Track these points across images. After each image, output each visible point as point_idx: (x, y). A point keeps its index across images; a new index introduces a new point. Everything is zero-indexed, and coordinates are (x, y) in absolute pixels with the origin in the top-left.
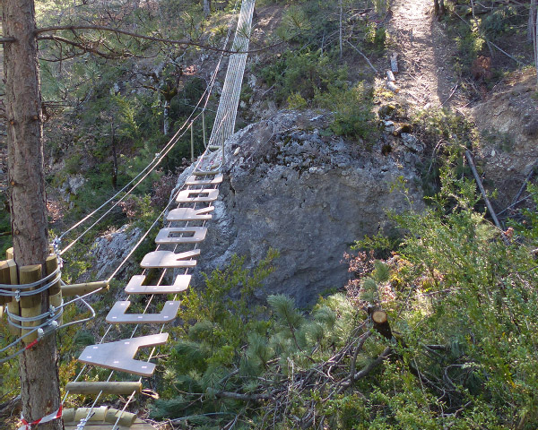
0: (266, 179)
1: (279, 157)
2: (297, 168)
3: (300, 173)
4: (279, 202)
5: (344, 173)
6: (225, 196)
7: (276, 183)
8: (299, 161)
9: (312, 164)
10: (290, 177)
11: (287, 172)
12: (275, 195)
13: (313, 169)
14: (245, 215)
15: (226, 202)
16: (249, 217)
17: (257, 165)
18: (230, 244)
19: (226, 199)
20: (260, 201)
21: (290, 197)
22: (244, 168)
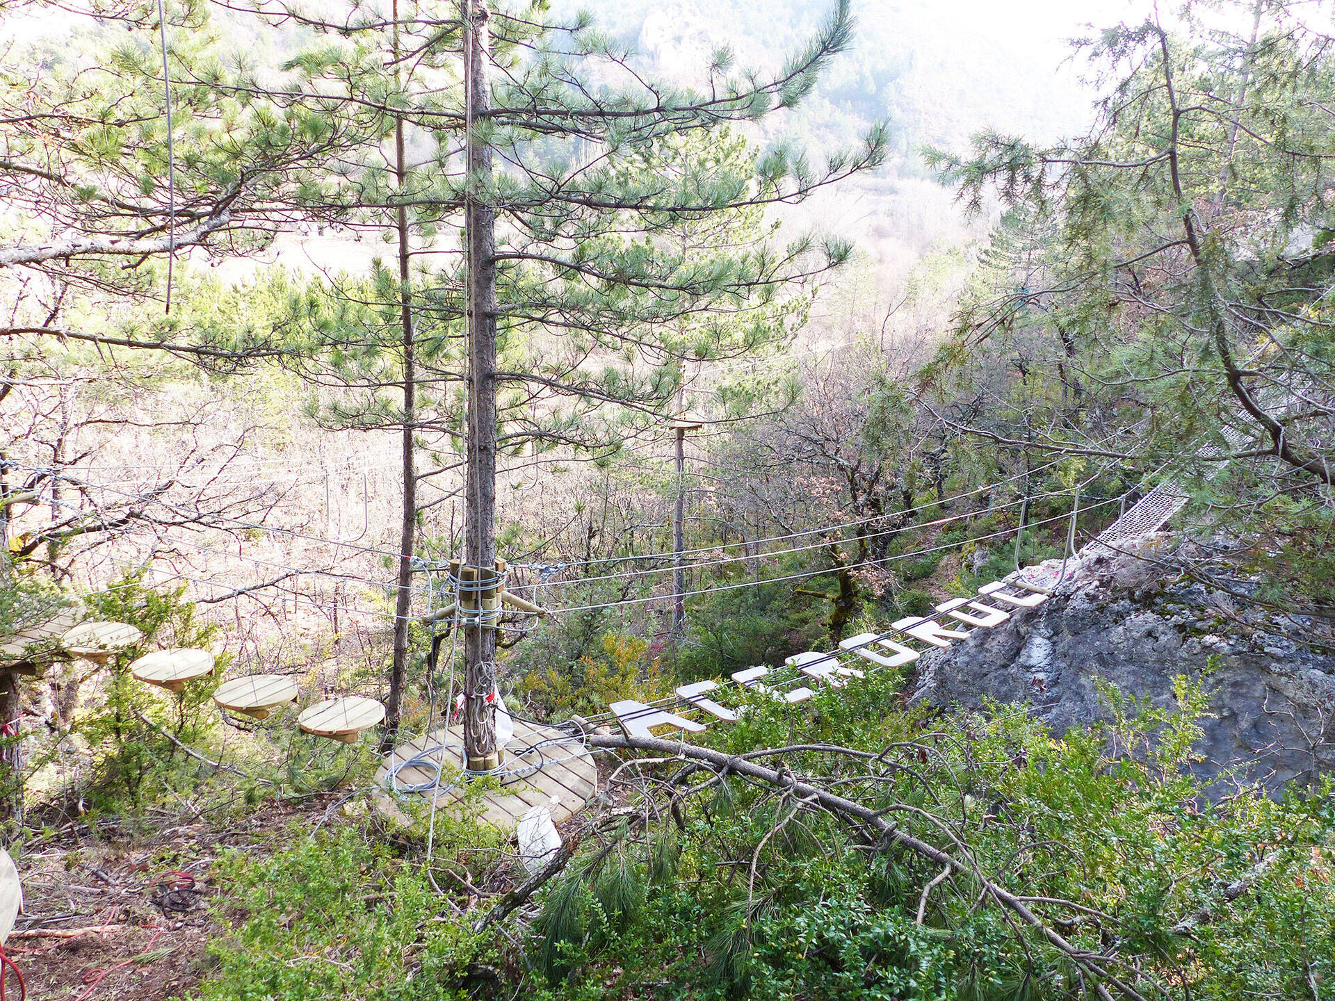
0: (1121, 629)
1: (1158, 600)
2: (1181, 628)
3: (1185, 640)
4: (1134, 673)
5: (1275, 667)
6: (1056, 634)
7: (1137, 642)
8: (1189, 616)
9: (1214, 631)
10: (1163, 639)
11: (1161, 628)
12: (1130, 661)
13: (1210, 639)
14: (1077, 675)
15: (1054, 643)
16: (1083, 680)
17: (1115, 601)
18: (1044, 712)
19: (1055, 638)
20: (1101, 660)
21: (1158, 673)
22: (1091, 598)
